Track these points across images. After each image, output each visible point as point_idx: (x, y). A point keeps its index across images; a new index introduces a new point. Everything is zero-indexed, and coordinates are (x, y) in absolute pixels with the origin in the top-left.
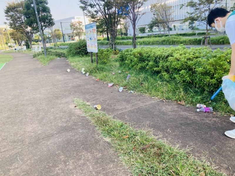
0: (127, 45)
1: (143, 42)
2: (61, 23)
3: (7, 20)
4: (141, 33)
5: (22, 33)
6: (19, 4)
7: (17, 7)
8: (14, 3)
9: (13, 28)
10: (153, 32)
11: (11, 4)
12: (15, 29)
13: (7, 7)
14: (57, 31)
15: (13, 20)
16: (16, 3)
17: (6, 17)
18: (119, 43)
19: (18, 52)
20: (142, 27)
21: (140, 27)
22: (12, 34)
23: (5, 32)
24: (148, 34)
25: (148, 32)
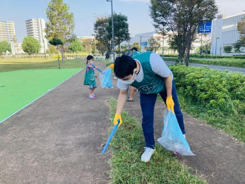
0: (202, 63)
1: (220, 62)
2: (141, 37)
3: (95, 32)
4: (226, 52)
5: (104, 44)
6: (106, 19)
7: (104, 22)
8: (102, 19)
9: (98, 40)
10: (240, 52)
11: (100, 18)
12: (99, 41)
13: (96, 21)
14: (136, 45)
15: (99, 33)
16: (104, 18)
17: (94, 30)
18: (193, 61)
19: (99, 61)
20: (228, 45)
21: (225, 46)
22: (97, 45)
23: (93, 42)
24: (234, 55)
25: (234, 52)
